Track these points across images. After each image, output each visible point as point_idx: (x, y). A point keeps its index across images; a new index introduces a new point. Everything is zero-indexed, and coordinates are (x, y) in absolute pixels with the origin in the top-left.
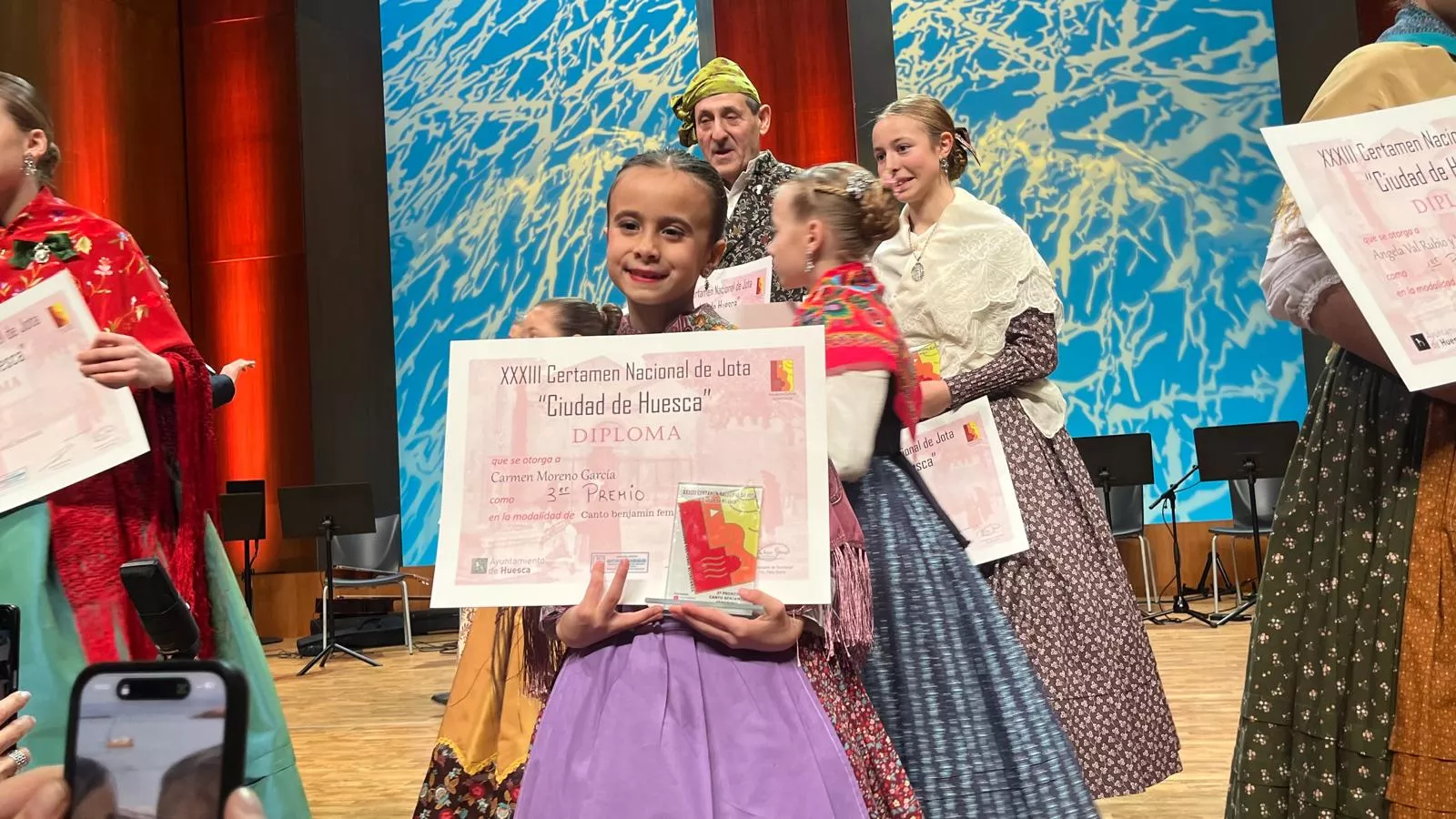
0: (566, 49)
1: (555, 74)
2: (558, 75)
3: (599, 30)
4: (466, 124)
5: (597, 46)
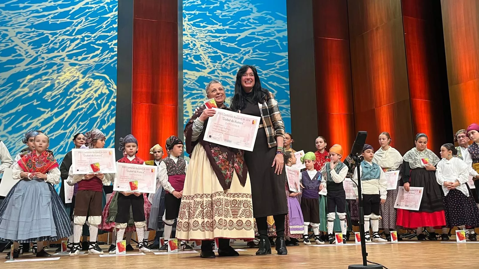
0: (59, 40)
1: (48, 46)
2: (48, 47)
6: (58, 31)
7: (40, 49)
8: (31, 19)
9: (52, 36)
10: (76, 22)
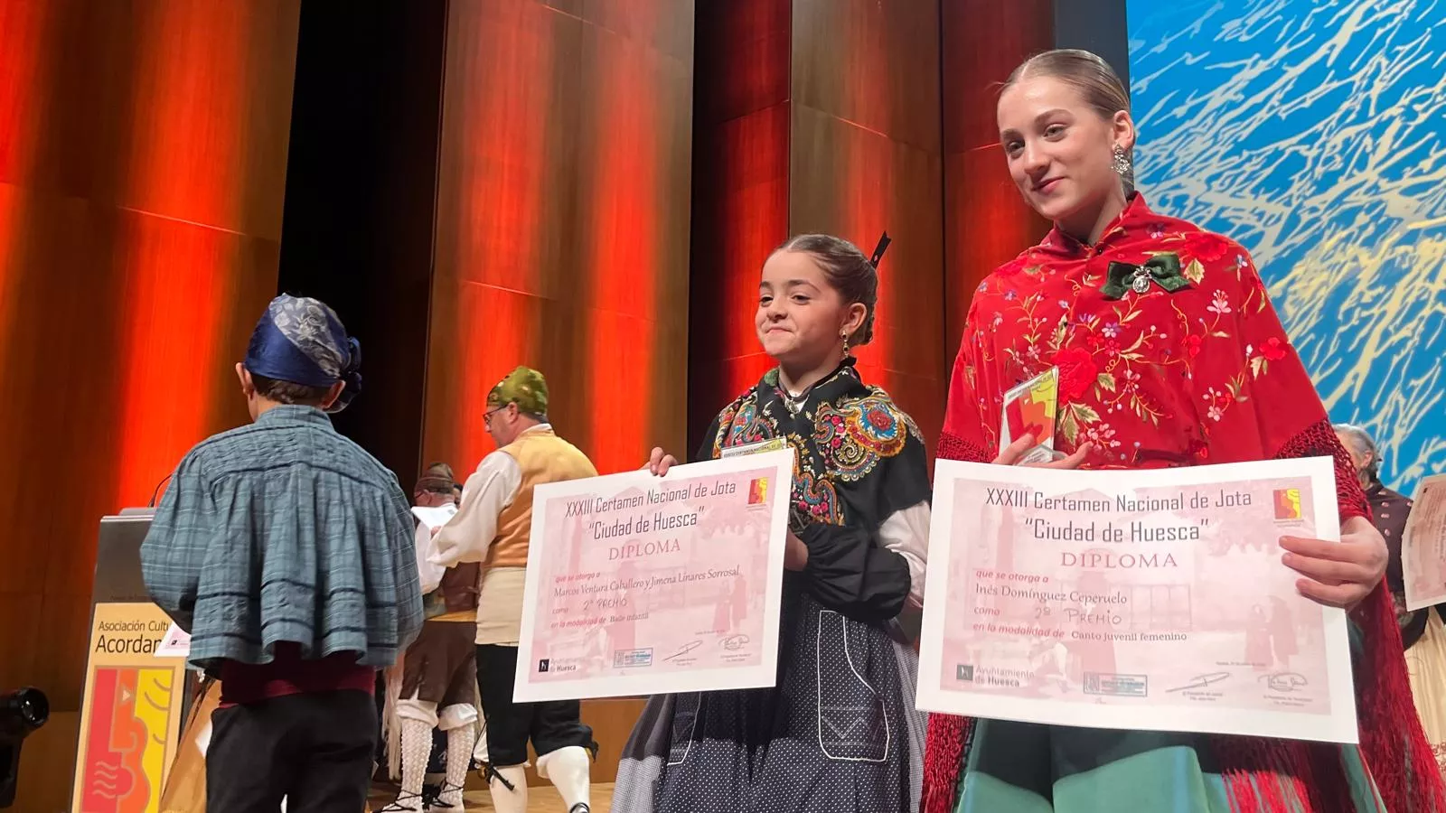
0: (1334, 147)
2: (1312, 177)
3: (1378, 132)
4: (1197, 216)
5: (1369, 149)
6: (1320, 126)
7: (1293, 190)
8: (1224, 133)
9: (1308, 146)
10: (1363, 78)
